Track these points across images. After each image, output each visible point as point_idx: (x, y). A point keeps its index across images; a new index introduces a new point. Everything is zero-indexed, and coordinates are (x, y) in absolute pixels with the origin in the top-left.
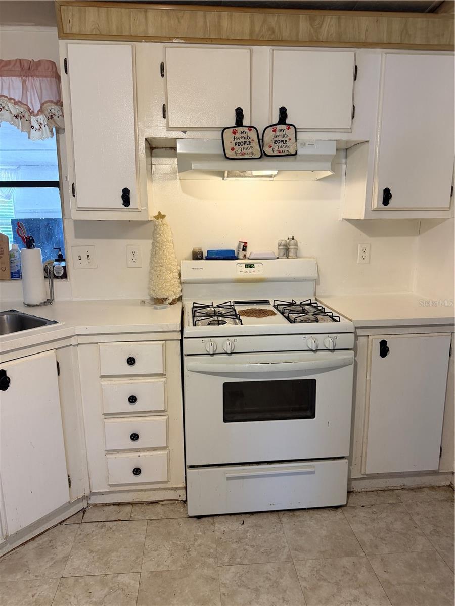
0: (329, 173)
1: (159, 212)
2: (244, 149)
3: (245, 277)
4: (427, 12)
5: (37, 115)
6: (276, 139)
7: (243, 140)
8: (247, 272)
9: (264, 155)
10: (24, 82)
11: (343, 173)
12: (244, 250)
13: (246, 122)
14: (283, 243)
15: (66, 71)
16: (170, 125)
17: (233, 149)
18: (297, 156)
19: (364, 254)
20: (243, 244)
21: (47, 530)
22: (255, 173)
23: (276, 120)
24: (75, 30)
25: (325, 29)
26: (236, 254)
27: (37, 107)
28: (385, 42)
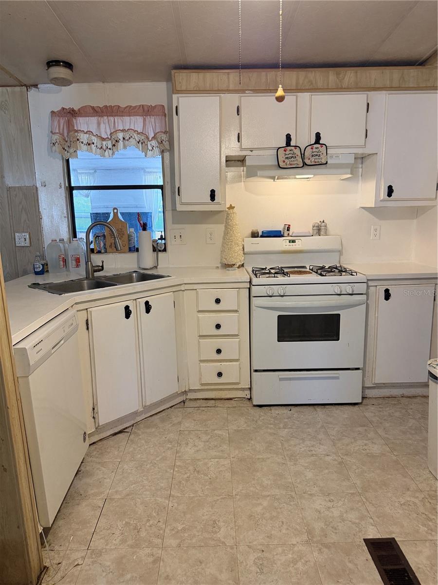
0: (350, 176)
1: (231, 205)
2: (292, 161)
3: (289, 249)
4: (418, 65)
5: (151, 141)
6: (313, 154)
7: (291, 155)
8: (290, 245)
9: (305, 164)
10: (144, 120)
11: (360, 174)
12: (288, 230)
13: (293, 143)
14: (316, 225)
15: (177, 114)
16: (243, 147)
17: (284, 162)
18: (327, 165)
19: (375, 233)
20: (288, 226)
21: (164, 410)
22: (297, 177)
23: (313, 141)
24: (184, 88)
25: (346, 79)
26: (282, 233)
27: (151, 135)
28: (388, 86)
